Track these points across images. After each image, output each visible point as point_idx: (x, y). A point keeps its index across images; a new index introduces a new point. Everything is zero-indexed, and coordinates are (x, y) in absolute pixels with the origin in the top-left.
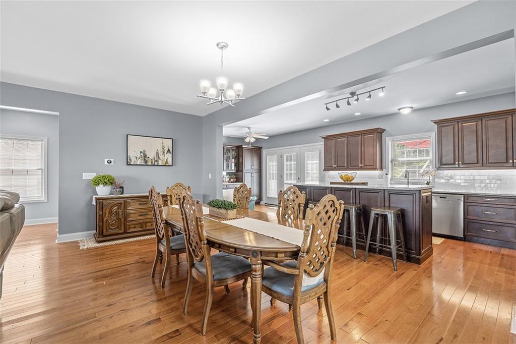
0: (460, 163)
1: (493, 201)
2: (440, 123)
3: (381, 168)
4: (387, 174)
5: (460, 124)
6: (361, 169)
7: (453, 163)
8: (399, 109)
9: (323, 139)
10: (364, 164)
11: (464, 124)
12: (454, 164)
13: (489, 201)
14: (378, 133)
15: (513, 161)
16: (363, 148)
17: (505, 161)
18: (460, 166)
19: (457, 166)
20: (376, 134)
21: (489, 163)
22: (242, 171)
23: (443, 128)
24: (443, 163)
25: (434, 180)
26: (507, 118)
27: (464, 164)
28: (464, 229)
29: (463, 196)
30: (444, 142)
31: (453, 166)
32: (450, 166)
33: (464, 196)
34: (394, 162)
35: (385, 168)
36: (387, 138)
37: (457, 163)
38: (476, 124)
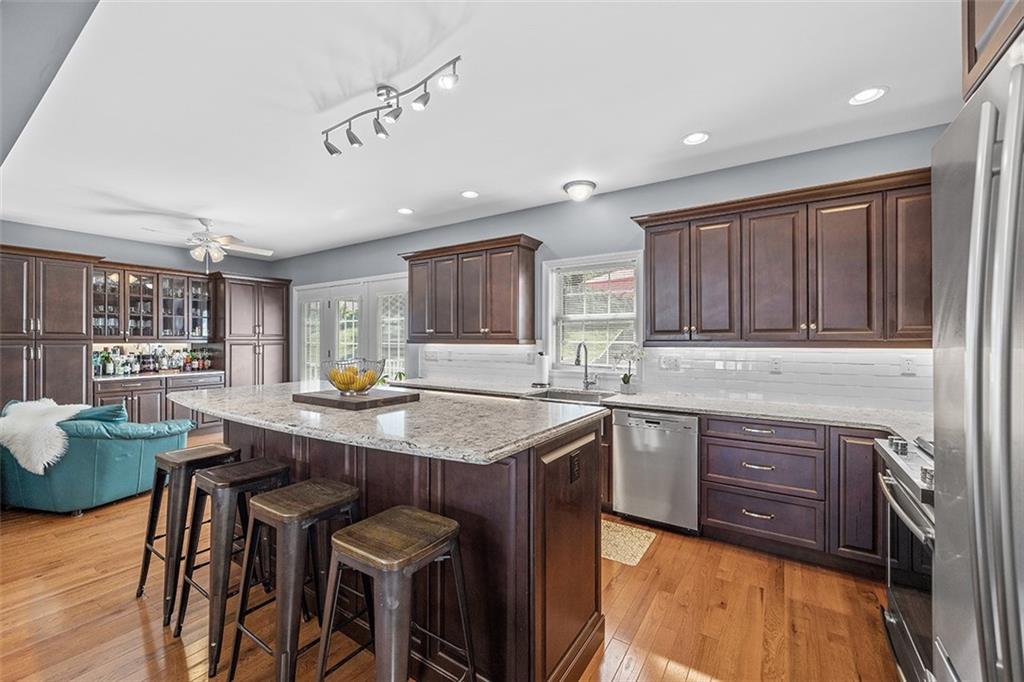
0: (693, 328)
1: (763, 436)
2: (654, 225)
3: (532, 338)
4: (541, 354)
5: (693, 228)
6: (486, 339)
7: (677, 328)
8: (566, 187)
9: (407, 262)
10: (491, 328)
11: (702, 229)
12: (680, 331)
13: (754, 434)
14: (521, 250)
15: (808, 326)
16: (488, 286)
17: (791, 326)
18: (694, 336)
19: (687, 336)
20: (516, 251)
21: (755, 330)
22: (222, 341)
23: (657, 237)
24: (657, 329)
25: (639, 369)
26: (798, 212)
27: (703, 331)
28: (699, 506)
29: (697, 418)
30: (659, 273)
31: (679, 337)
32: (672, 337)
33: (700, 420)
34: (561, 324)
35: (541, 339)
36: (544, 263)
37: (686, 328)
38: (729, 227)
